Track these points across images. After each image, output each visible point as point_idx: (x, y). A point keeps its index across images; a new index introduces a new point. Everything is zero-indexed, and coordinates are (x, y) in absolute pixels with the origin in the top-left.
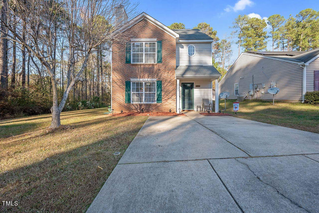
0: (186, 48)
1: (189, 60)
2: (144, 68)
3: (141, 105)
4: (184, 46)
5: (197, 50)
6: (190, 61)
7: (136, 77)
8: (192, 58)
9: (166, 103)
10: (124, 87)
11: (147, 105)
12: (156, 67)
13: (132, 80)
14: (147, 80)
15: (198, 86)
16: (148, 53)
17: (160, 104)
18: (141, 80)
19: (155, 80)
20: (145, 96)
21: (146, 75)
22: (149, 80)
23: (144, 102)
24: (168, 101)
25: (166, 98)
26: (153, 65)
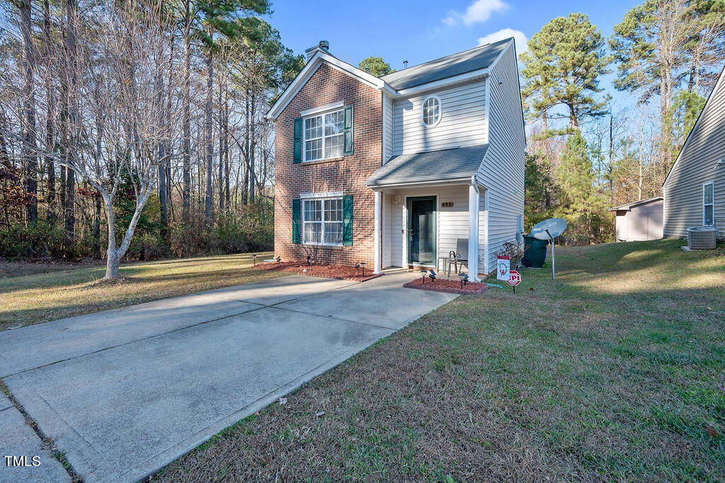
0: (418, 107)
1: (425, 138)
2: (322, 170)
3: (316, 249)
4: (415, 104)
5: (445, 106)
6: (426, 140)
7: (308, 190)
8: (432, 131)
9: (362, 247)
10: (291, 210)
11: (325, 248)
12: (342, 165)
13: (303, 196)
14: (326, 196)
15: (448, 206)
16: (330, 136)
17: (350, 247)
18: (317, 196)
19: (340, 195)
20: (326, 230)
21: (325, 186)
22: (329, 196)
23: (323, 243)
24: (365, 242)
25: (360, 236)
26: (337, 161)
